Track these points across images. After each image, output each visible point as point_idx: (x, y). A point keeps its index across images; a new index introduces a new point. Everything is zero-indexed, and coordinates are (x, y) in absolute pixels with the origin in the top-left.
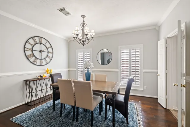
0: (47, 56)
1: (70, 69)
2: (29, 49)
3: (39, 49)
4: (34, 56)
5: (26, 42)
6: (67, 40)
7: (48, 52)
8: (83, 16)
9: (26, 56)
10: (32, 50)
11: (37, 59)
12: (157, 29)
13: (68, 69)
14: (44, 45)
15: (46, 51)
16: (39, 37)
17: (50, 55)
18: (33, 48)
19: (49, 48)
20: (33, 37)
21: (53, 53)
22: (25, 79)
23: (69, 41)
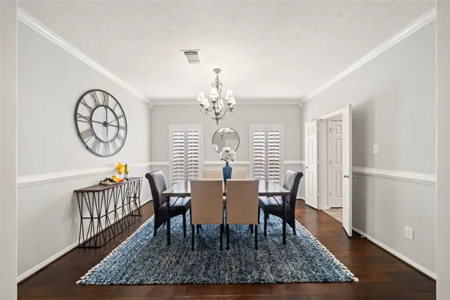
0: (117, 135)
1: (153, 163)
2: (85, 118)
3: (102, 120)
4: (94, 134)
5: (79, 101)
6: (148, 104)
7: (118, 127)
8: (217, 71)
9: (79, 134)
10: (90, 121)
11: (100, 141)
12: (300, 105)
13: (149, 164)
14: (112, 111)
15: (115, 123)
16: (103, 91)
17: (122, 133)
18: (92, 115)
19: (120, 117)
20: (92, 91)
21: (126, 129)
22: (76, 189)
23: (152, 106)
